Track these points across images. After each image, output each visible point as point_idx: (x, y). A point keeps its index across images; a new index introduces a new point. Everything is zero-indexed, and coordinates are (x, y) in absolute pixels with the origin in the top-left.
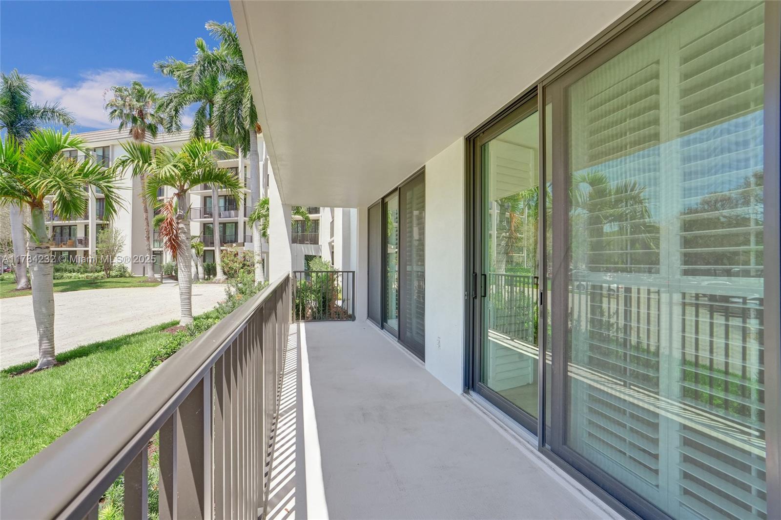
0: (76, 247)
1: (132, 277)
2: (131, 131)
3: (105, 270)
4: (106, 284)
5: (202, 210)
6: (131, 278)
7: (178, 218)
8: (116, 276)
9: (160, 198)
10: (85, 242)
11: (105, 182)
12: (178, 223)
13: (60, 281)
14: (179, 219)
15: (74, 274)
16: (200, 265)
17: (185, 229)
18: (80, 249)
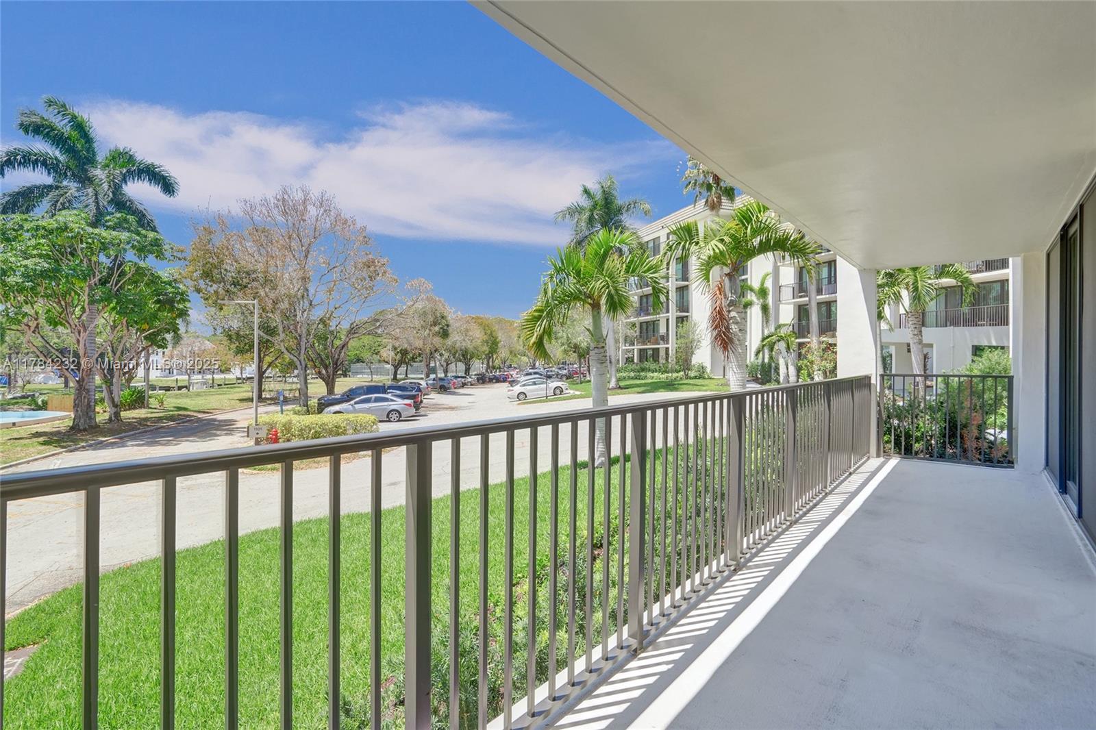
0: (659, 344)
1: (711, 379)
2: (706, 202)
3: (684, 370)
4: (682, 386)
5: (797, 287)
6: (709, 380)
7: (729, 305)
8: (695, 378)
9: (743, 277)
10: (665, 339)
11: (651, 273)
12: (729, 311)
13: (643, 382)
14: (731, 306)
15: (656, 374)
16: (792, 365)
17: (738, 318)
18: (662, 346)
